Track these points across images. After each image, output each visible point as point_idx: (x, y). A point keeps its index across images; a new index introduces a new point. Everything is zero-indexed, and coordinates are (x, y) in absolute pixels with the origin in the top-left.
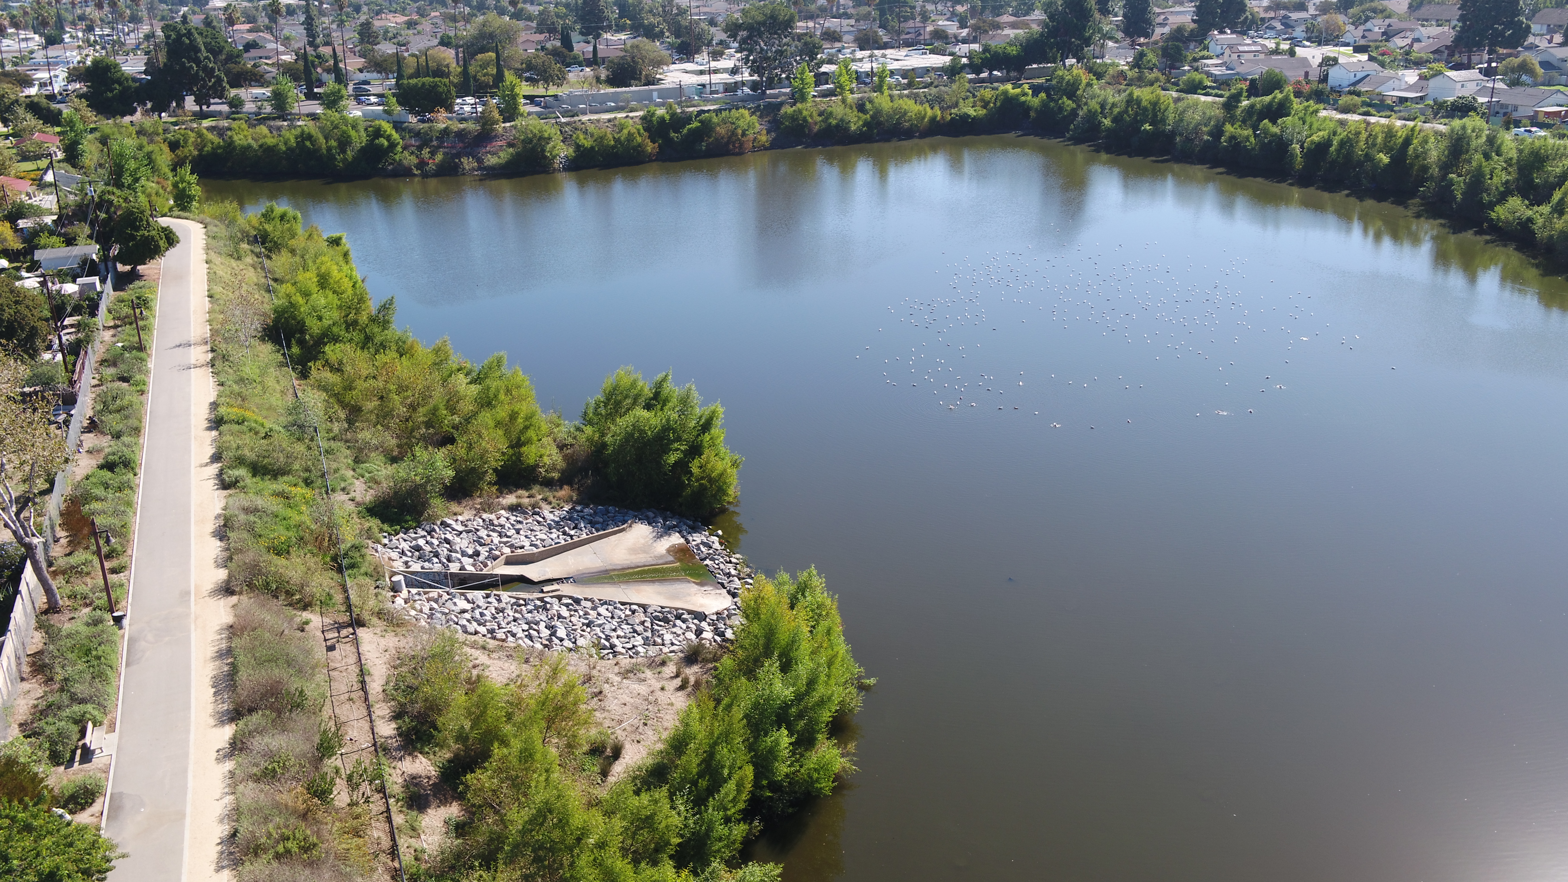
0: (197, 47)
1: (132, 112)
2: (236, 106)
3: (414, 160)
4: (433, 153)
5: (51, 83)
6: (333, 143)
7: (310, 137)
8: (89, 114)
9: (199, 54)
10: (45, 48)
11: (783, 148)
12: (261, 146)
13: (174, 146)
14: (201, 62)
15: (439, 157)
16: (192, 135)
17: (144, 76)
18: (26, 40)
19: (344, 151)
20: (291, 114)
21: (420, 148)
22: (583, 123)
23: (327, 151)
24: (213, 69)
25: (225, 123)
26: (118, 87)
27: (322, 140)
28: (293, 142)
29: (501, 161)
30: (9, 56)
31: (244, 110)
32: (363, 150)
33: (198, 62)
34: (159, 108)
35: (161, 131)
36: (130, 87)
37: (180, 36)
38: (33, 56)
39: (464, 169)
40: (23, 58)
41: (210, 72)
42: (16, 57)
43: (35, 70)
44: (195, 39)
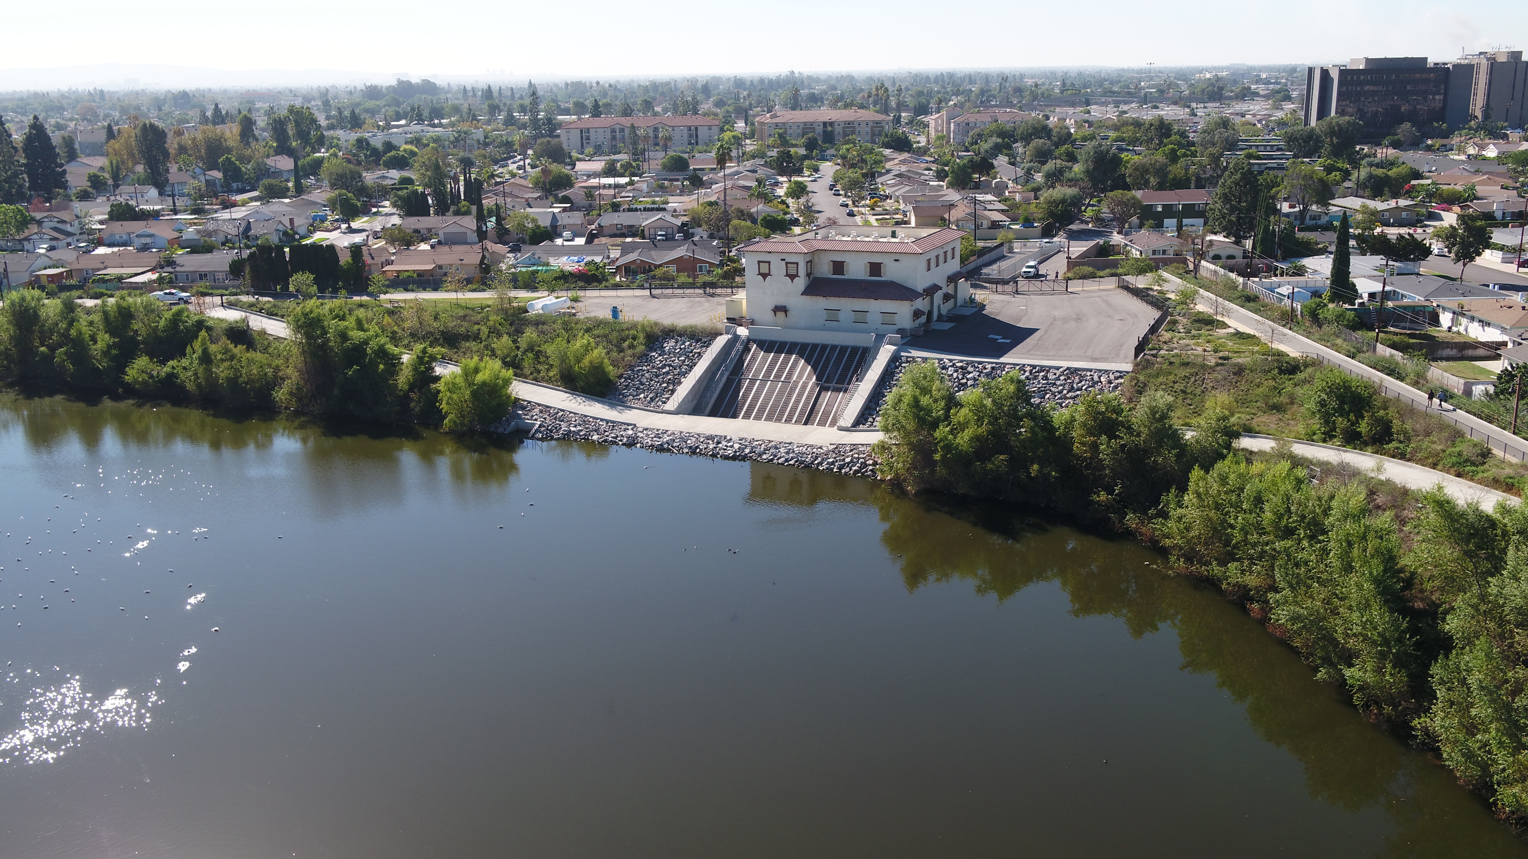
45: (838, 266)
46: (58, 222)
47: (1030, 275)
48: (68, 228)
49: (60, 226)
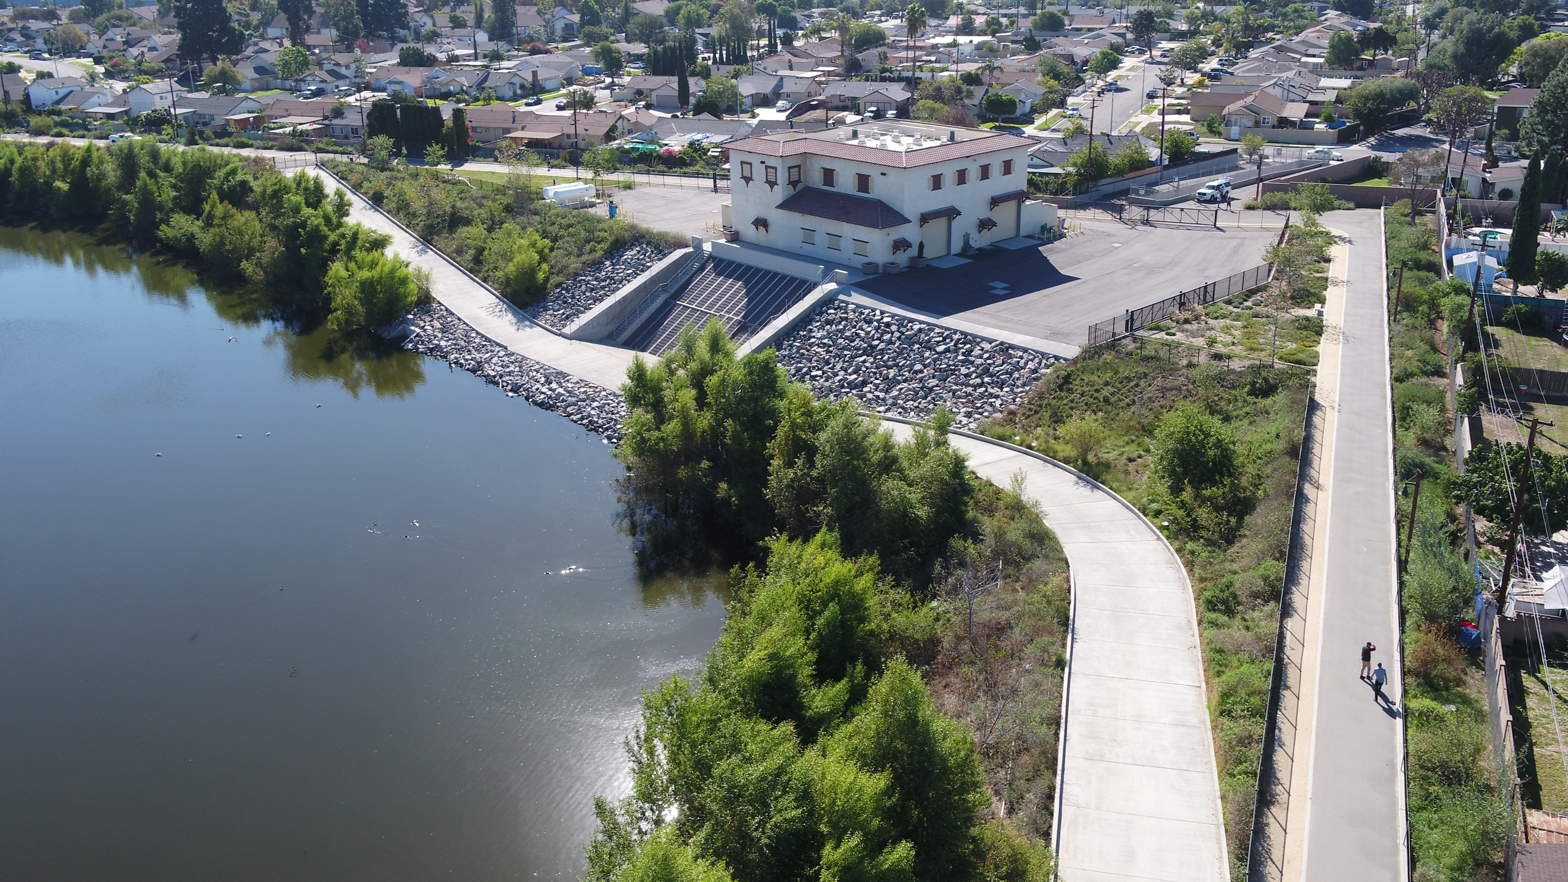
45: (829, 175)
46: (334, 65)
47: (1205, 198)
48: (343, 71)
49: (336, 68)
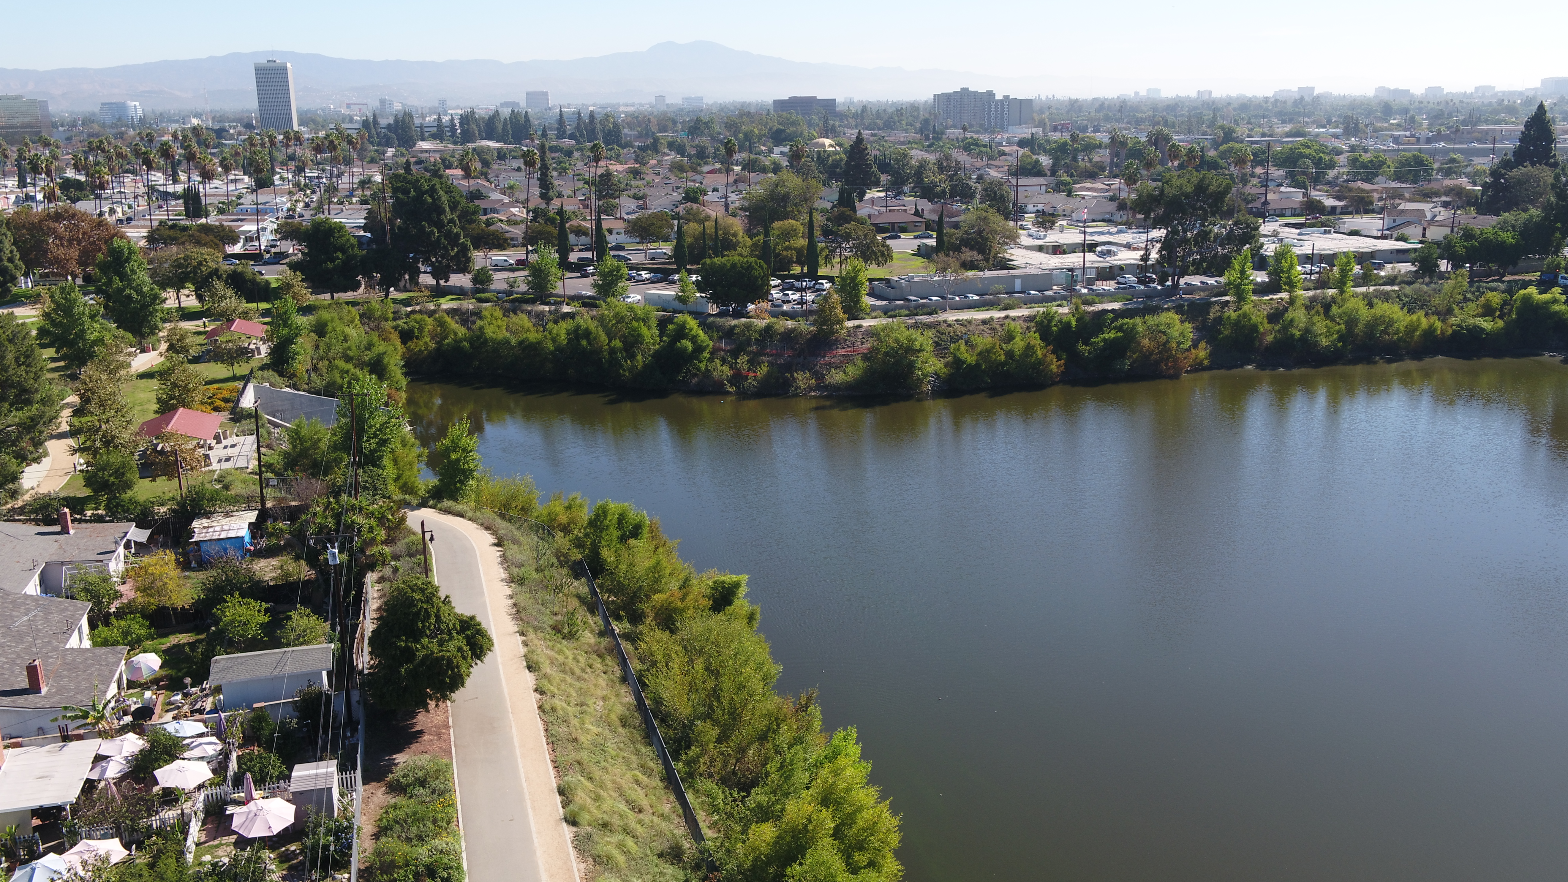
0: (440, 207)
1: (355, 287)
2: (482, 282)
3: (726, 370)
4: (753, 362)
5: (258, 238)
6: (617, 343)
7: (587, 334)
8: (304, 291)
9: (443, 217)
10: (254, 191)
11: (1230, 368)
12: (521, 343)
13: (406, 336)
14: (443, 226)
15: (763, 370)
16: (429, 321)
17: (362, 233)
18: (235, 181)
19: (632, 357)
20: (552, 295)
21: (735, 354)
22: (949, 325)
23: (609, 354)
24: (457, 235)
25: (469, 305)
26: (340, 256)
27: (604, 338)
28: (563, 339)
29: (849, 379)
30: (215, 200)
31: (492, 287)
32: (657, 355)
33: (440, 225)
34: (387, 283)
35: (391, 315)
36: (355, 256)
37: (421, 193)
38: (241, 201)
39: (798, 388)
40: (230, 203)
41: (453, 239)
42: (223, 203)
43: (242, 220)
44: (439, 198)
